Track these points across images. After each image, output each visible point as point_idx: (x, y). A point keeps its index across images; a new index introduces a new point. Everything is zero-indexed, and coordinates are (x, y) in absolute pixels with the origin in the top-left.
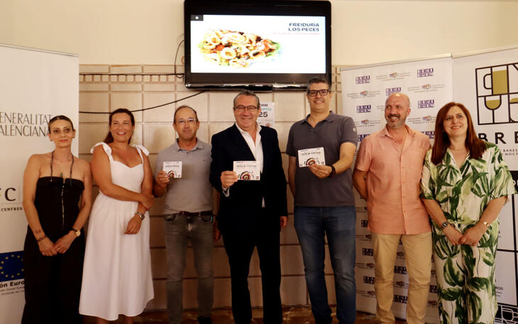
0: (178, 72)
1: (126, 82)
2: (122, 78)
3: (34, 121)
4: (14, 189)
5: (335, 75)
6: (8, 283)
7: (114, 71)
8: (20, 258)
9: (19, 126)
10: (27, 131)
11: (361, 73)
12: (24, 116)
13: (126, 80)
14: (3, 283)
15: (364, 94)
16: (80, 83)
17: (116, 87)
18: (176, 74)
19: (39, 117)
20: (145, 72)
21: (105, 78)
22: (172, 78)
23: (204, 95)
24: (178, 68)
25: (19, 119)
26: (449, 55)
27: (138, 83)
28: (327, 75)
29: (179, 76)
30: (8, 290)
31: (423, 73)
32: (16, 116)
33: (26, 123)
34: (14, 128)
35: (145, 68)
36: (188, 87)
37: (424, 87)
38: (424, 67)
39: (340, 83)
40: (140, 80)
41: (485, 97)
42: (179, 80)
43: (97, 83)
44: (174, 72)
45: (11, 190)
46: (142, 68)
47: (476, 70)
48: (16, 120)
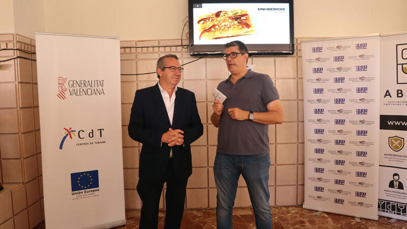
0: (183, 44)
1: (148, 53)
2: (145, 50)
3: (93, 85)
4: (83, 131)
5: (296, 44)
6: (83, 191)
7: (139, 45)
8: (89, 176)
9: (84, 89)
10: (89, 92)
11: (316, 45)
12: (87, 82)
13: (148, 51)
14: (81, 191)
15: (318, 59)
16: (121, 54)
17: (140, 56)
18: (182, 46)
19: (96, 82)
20: (161, 45)
21: (133, 50)
22: (179, 48)
23: (203, 60)
24: (183, 41)
25: (84, 84)
26: (378, 34)
27: (155, 53)
28: (291, 45)
29: (184, 47)
30: (84, 195)
31: (359, 46)
32: (82, 82)
33: (89, 87)
34: (81, 90)
35: (161, 42)
36: (191, 55)
37: (360, 56)
38: (360, 42)
39: (300, 50)
40: (157, 50)
41: (402, 64)
42: (184, 50)
43: (128, 54)
44: (181, 44)
45: (81, 132)
46: (159, 42)
47: (397, 45)
48: (83, 85)
